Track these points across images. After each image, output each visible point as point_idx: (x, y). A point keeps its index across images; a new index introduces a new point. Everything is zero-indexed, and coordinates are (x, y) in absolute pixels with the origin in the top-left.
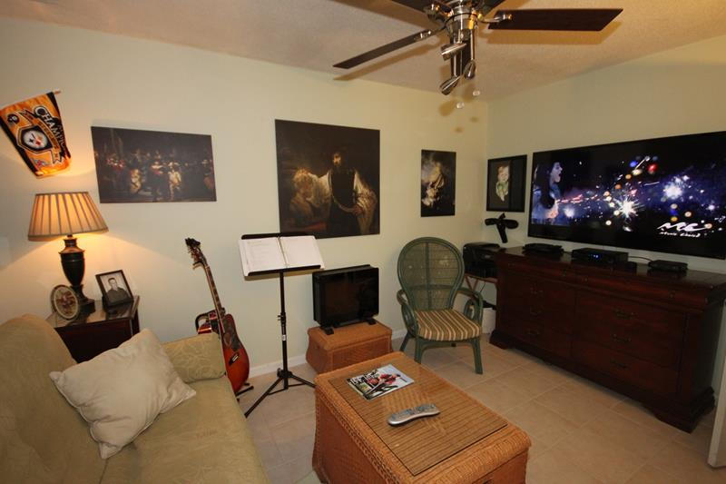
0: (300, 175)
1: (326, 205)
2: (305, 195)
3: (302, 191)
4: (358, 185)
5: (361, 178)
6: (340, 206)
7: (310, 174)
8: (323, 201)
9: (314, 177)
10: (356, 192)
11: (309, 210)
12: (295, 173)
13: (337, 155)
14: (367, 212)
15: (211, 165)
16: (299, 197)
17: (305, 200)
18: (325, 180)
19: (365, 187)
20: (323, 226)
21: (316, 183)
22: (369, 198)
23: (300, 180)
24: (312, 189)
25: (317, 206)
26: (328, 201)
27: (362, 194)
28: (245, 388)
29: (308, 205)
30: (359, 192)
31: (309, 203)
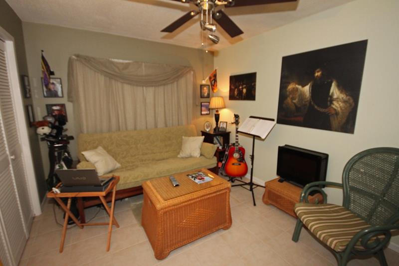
0: (291, 87)
1: (305, 105)
2: (293, 99)
3: (291, 96)
4: (334, 91)
5: (338, 86)
6: (316, 107)
7: (297, 86)
8: (304, 103)
9: (300, 87)
10: (331, 97)
11: (293, 108)
12: (288, 85)
13: (318, 70)
14: (340, 114)
15: (255, 85)
16: (289, 100)
17: (292, 102)
18: (307, 89)
19: (341, 92)
20: (301, 119)
21: (301, 91)
22: (345, 102)
23: (291, 90)
24: (297, 95)
25: (299, 106)
26: (307, 103)
27: (337, 98)
28: (240, 179)
29: (293, 105)
30: (335, 97)
31: (294, 103)
